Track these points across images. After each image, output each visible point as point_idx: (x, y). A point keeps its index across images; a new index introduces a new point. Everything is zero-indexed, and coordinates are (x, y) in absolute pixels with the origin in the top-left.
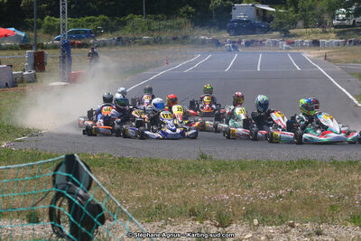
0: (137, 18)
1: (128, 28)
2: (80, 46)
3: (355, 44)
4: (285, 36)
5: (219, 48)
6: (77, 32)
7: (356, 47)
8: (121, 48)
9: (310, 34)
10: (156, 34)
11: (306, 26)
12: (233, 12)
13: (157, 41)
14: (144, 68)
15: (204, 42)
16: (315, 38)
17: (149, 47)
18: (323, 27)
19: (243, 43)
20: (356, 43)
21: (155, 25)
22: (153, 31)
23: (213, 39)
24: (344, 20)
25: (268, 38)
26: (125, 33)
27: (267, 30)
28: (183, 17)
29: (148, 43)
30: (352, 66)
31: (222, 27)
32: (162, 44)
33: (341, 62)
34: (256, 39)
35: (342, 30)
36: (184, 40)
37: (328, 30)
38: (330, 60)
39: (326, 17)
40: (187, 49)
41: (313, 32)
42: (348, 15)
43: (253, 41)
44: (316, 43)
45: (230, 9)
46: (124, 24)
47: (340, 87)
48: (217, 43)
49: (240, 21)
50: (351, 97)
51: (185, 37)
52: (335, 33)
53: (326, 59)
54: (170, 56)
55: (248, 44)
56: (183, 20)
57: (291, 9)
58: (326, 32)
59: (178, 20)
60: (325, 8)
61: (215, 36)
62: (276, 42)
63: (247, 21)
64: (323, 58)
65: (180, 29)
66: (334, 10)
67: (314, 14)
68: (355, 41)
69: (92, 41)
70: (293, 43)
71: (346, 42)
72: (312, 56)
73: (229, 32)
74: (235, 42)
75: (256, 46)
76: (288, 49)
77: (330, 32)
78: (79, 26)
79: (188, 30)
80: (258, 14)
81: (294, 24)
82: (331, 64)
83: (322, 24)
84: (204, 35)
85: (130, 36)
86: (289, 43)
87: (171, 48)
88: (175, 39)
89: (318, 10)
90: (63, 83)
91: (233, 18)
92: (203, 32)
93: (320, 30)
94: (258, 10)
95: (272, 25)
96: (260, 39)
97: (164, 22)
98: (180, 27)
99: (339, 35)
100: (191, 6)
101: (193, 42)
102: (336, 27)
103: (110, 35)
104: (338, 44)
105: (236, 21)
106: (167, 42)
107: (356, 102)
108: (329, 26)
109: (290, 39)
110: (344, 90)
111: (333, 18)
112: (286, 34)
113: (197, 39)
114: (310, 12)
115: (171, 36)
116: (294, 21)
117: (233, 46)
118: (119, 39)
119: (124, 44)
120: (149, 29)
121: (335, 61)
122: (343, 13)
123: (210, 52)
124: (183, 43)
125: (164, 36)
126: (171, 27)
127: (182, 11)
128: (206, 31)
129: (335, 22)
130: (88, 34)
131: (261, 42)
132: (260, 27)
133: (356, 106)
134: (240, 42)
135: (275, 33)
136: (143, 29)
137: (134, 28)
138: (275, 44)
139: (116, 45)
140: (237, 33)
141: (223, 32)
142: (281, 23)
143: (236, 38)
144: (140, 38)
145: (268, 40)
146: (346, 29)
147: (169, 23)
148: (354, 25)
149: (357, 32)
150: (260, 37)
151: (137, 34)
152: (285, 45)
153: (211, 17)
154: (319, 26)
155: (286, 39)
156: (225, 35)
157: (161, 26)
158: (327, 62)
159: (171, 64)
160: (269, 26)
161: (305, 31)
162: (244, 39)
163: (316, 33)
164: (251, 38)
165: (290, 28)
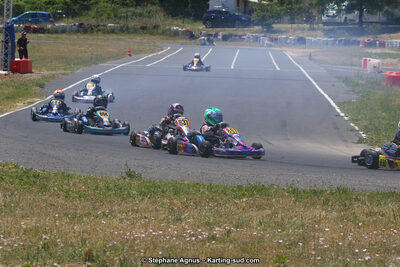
0: (103, 3)
1: (92, 13)
2: (36, 31)
3: (345, 44)
4: (268, 31)
5: (193, 41)
6: (34, 15)
7: (347, 47)
8: (86, 36)
9: (295, 30)
10: (122, 22)
11: (292, 21)
12: (211, 2)
13: (124, 30)
14: (104, 59)
15: (176, 34)
16: (301, 35)
17: (115, 36)
18: (311, 23)
19: (220, 37)
20: (347, 43)
21: (123, 11)
22: (120, 18)
23: (187, 31)
24: (334, 16)
25: (249, 33)
26: (88, 19)
27: (247, 23)
28: (155, 4)
29: (112, 31)
31: (197, 18)
32: (129, 33)
33: (326, 63)
34: (235, 33)
35: (332, 27)
36: (154, 30)
37: (316, 26)
38: (315, 61)
39: (314, 12)
40: (157, 40)
41: (299, 29)
42: (339, 11)
43: (231, 36)
44: (301, 41)
46: (88, 8)
47: (322, 92)
48: (191, 36)
49: (218, 12)
50: (333, 104)
51: (156, 27)
52: (324, 30)
53: (310, 59)
54: (136, 47)
55: (225, 38)
56: (154, 8)
58: (314, 29)
59: (150, 8)
60: (314, 2)
61: (189, 27)
62: (257, 37)
63: (226, 12)
64: (307, 58)
65: (150, 17)
67: (300, 9)
68: (345, 41)
69: (49, 26)
70: (276, 39)
71: (335, 41)
72: (295, 55)
73: (204, 23)
74: (211, 35)
75: (235, 40)
76: (271, 46)
77: (318, 29)
78: (36, 9)
79: (160, 18)
81: (278, 18)
82: (316, 65)
83: (310, 19)
84: (177, 26)
85: (93, 22)
86: (271, 39)
87: (138, 38)
88: (143, 28)
89: (306, 4)
90: (4, 72)
91: (211, 9)
92: (176, 23)
93: (307, 26)
95: (254, 17)
96: (240, 33)
97: (131, 9)
98: (150, 15)
99: (327, 33)
101: (164, 33)
103: (70, 20)
104: (327, 43)
105: (214, 11)
106: (135, 31)
107: (339, 111)
108: (318, 23)
109: (273, 36)
110: (326, 96)
111: (322, 13)
112: (269, 29)
113: (170, 29)
114: (297, 6)
115: (141, 25)
116: (279, 14)
117: (208, 40)
118: (81, 25)
119: (85, 32)
120: (116, 16)
121: (320, 62)
122: (333, 9)
123: (182, 44)
124: (151, 34)
125: (132, 24)
126: (141, 15)
128: (179, 22)
129: (324, 18)
130: (47, 18)
131: (240, 36)
132: (238, 19)
133: (338, 115)
134: (216, 35)
135: (257, 28)
136: (109, 15)
137: (99, 15)
138: (256, 39)
139: (78, 31)
140: (214, 26)
141: (198, 23)
142: (264, 16)
143: (212, 31)
144: (104, 26)
145: (249, 34)
146: (336, 27)
147: (138, 10)
148: (346, 22)
149: (348, 30)
150: (239, 31)
151: (102, 21)
152: (266, 42)
153: (186, 6)
154: (306, 22)
155: (268, 35)
156: (201, 27)
157: (129, 14)
158: (311, 62)
159: (134, 56)
160: (249, 19)
161: (290, 26)
162: (222, 32)
163: (303, 29)
164: (229, 31)
165: (274, 23)
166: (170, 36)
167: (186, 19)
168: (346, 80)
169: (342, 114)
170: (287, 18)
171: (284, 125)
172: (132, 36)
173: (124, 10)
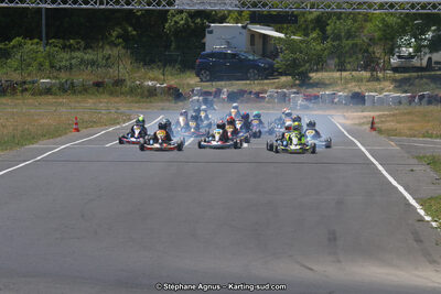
0: (30, 45)
1: (14, 62)
3: (429, 103)
4: (300, 86)
5: (181, 104)
7: (431, 107)
8: (4, 100)
9: (347, 81)
10: (64, 76)
11: (341, 68)
12: (208, 39)
13: (68, 89)
14: (33, 138)
15: (152, 93)
16: (357, 90)
17: (50, 99)
18: (374, 70)
19: (224, 96)
20: (432, 100)
21: (64, 57)
22: (59, 69)
23: (170, 88)
24: (410, 57)
25: (270, 87)
27: (270, 73)
28: (116, 45)
29: (48, 91)
30: (420, 142)
31: (187, 65)
32: (74, 93)
33: (400, 134)
34: (247, 88)
35: (408, 75)
36: (116, 87)
37: (380, 75)
38: (380, 132)
39: (378, 51)
40: (120, 104)
41: (353, 79)
42: (418, 49)
43: (242, 93)
44: (358, 98)
45: (201, 32)
46: (6, 54)
47: (394, 183)
48: (176, 95)
49: (221, 55)
50: (413, 202)
51: (119, 82)
52: (394, 80)
53: (373, 128)
54: (86, 117)
55: (232, 97)
56: (115, 52)
57: (314, 35)
58: (378, 79)
59: (108, 51)
60: (377, 35)
61: (173, 81)
62: (285, 95)
63: (234, 55)
64: (368, 127)
65: (107, 66)
66: (393, 39)
67: (355, 45)
68: (430, 97)
70: (316, 97)
71: (413, 97)
72: (348, 122)
73: (198, 75)
75: (248, 101)
76: (306, 108)
77: (385, 79)
79: (125, 68)
80: (252, 42)
81: (319, 63)
82: (382, 138)
83: (370, 64)
84: (153, 79)
85: (16, 77)
86: (308, 98)
87: (90, 102)
88: (98, 85)
89: (363, 39)
91: (208, 50)
92: (151, 74)
93: (366, 74)
94: (253, 35)
95: (278, 62)
96: (256, 89)
97: (78, 54)
99: (400, 85)
100: (131, 25)
101: (133, 91)
102: (395, 70)
104: (399, 101)
105: (212, 55)
106: (84, 90)
107: (422, 212)
108: (384, 69)
109: (311, 91)
110: (401, 189)
111: (391, 52)
112: (303, 80)
113: (141, 86)
114: (350, 42)
115: (95, 79)
116: (320, 57)
117: (206, 102)
119: (3, 93)
121: (389, 133)
122: (409, 45)
123: (162, 109)
124: (111, 94)
125: (80, 78)
126: (93, 63)
127: (114, 34)
128: (157, 73)
129: (394, 61)
131: (257, 94)
132: (254, 65)
133: (421, 220)
134: (218, 92)
135: (283, 79)
136: (41, 65)
137: (24, 65)
138: (284, 97)
140: (214, 77)
141: (188, 73)
142: (294, 60)
143: (211, 87)
144: (33, 83)
145: (271, 90)
146: (415, 74)
147: (89, 56)
148: (429, 66)
149: (434, 79)
150: (255, 86)
151: (29, 74)
152: (300, 101)
153: (167, 47)
154: (365, 68)
155: (303, 90)
156: (192, 80)
157: (73, 61)
158: (374, 133)
159: (83, 131)
160: (271, 66)
161: (337, 74)
162: (226, 87)
163: (360, 80)
164: (238, 85)
165: (312, 71)
166: (142, 96)
167: (168, 68)
168: (433, 162)
169: (428, 218)
170: (333, 62)
171: (333, 238)
172: (79, 98)
173: (65, 55)
